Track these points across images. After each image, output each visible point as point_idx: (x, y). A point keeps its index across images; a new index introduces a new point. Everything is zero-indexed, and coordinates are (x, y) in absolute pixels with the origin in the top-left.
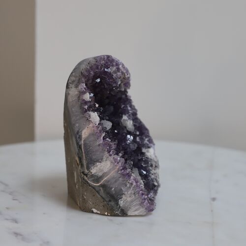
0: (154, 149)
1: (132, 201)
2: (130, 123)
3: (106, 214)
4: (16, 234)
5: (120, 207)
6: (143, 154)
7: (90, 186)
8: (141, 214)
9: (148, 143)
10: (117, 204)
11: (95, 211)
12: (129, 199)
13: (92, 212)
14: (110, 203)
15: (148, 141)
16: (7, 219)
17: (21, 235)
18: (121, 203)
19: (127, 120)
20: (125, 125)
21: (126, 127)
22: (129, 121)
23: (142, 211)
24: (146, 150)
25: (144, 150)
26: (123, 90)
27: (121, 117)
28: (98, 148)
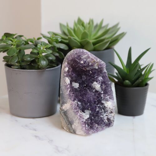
1: (77, 127)
2: (98, 86)
3: (68, 131)
4: (36, 136)
5: (73, 128)
6: (102, 104)
7: (62, 115)
11: (65, 128)
12: (76, 125)
14: (69, 125)
15: (109, 97)
16: (30, 129)
17: (39, 137)
18: (73, 126)
19: (96, 85)
21: (95, 88)
24: (106, 102)
25: (103, 102)
26: (97, 68)
27: (92, 83)
28: (66, 96)
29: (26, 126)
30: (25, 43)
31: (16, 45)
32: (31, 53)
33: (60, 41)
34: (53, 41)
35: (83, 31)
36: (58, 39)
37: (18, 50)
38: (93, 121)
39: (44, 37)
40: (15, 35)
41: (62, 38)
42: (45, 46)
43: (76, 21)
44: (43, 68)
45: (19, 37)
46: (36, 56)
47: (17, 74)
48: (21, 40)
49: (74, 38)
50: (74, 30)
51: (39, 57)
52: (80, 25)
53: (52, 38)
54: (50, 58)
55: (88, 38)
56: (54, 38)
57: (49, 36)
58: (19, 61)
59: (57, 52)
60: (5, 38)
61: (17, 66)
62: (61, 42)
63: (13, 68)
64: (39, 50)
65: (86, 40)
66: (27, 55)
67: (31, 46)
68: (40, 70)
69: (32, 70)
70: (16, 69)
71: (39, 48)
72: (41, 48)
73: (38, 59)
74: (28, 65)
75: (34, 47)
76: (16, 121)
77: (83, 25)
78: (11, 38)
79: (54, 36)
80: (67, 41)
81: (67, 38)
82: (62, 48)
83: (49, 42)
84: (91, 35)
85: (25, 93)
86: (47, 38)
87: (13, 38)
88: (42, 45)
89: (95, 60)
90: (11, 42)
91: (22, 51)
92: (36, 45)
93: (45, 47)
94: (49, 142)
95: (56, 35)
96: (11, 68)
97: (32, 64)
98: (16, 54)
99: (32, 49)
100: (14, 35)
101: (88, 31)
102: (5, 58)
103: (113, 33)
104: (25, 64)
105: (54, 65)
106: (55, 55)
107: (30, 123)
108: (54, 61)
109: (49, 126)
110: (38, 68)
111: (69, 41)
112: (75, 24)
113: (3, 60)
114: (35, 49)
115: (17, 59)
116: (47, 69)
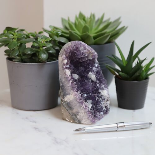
0: (108, 91)
1: (83, 116)
2: (93, 76)
3: (71, 121)
4: (36, 128)
5: (77, 119)
6: (99, 93)
7: (64, 107)
8: (88, 123)
9: (104, 87)
10: (76, 117)
11: (67, 120)
12: (82, 115)
13: (66, 120)
14: (73, 116)
15: (104, 86)
16: (31, 121)
17: (38, 129)
18: (78, 117)
19: (92, 75)
20: (90, 77)
21: (91, 78)
22: (93, 75)
23: (88, 122)
24: (102, 91)
25: (100, 91)
26: (91, 59)
27: (88, 73)
28: (68, 88)
29: (27, 118)
30: (26, 37)
31: (17, 38)
32: (32, 46)
33: (60, 34)
34: (54, 35)
35: (84, 25)
36: (59, 33)
37: (19, 44)
38: (95, 110)
39: (45, 31)
40: (17, 29)
41: (63, 32)
42: (45, 39)
43: (78, 16)
44: (43, 61)
45: (20, 31)
46: (36, 50)
47: (17, 67)
48: (22, 34)
49: (74, 32)
50: (75, 24)
51: (39, 51)
52: (81, 19)
53: (52, 31)
54: (51, 52)
55: (89, 32)
56: (55, 32)
57: (50, 29)
58: (20, 55)
59: (58, 46)
60: (6, 32)
61: (18, 59)
62: (62, 36)
63: (14, 61)
64: (39, 43)
65: (86, 34)
66: (28, 48)
67: (31, 40)
68: (41, 63)
69: (33, 63)
70: (17, 63)
71: (39, 42)
72: (41, 41)
73: (39, 52)
74: (29, 58)
75: (35, 40)
76: (17, 113)
77: (84, 19)
78: (13, 32)
79: (54, 30)
80: (68, 35)
81: (68, 32)
82: (62, 41)
83: (50, 36)
84: (91, 29)
85: (26, 86)
86: (47, 32)
87: (14, 32)
88: (42, 38)
89: (91, 51)
90: (12, 36)
91: (23, 44)
92: (37, 39)
93: (45, 41)
94: (48, 133)
95: (57, 29)
96: (12, 61)
97: (33, 58)
98: (17, 48)
99: (33, 42)
100: (15, 29)
101: (89, 26)
102: (6, 51)
103: (114, 27)
104: (26, 58)
105: (54, 59)
106: (56, 48)
107: (31, 116)
108: (55, 55)
109: (49, 118)
110: (39, 62)
111: (70, 35)
112: (77, 18)
113: (5, 53)
114: (36, 42)
115: (18, 53)
116: (47, 63)
